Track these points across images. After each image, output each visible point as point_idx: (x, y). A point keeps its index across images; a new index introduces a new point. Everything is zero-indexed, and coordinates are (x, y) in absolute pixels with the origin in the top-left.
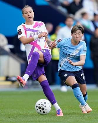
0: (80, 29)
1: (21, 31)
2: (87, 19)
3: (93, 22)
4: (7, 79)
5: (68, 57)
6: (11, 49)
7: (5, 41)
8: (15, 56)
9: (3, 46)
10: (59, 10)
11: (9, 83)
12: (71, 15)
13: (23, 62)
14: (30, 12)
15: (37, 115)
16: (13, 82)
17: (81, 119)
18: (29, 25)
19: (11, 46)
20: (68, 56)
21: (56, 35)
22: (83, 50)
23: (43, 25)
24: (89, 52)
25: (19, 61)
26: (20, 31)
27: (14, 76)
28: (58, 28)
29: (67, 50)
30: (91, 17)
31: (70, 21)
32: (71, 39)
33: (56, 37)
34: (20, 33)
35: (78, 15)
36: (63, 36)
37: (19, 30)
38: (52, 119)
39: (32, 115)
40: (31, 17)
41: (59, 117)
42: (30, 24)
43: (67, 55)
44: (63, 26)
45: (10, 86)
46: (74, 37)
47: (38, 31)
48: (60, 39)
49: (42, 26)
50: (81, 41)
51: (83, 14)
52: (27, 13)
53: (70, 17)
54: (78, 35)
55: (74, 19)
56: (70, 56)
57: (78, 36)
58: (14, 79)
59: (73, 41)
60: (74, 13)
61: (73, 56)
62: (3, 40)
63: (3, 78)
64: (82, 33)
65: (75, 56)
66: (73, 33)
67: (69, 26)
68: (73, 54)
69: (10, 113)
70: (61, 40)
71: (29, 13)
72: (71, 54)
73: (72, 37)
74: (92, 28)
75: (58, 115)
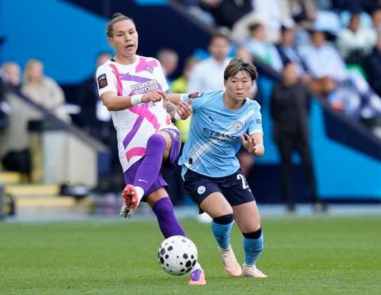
0: (245, 69)
1: (105, 79)
2: (262, 39)
3: (279, 47)
4: (64, 190)
5: (214, 141)
6: (73, 116)
7: (59, 96)
8: (83, 134)
9: (53, 109)
10: (193, 17)
11: (68, 202)
12: (224, 30)
13: (102, 148)
14: (131, 33)
15: (138, 283)
16: (79, 198)
17: (250, 291)
18: (126, 64)
19: (74, 109)
20: (215, 138)
21: (187, 80)
22: (257, 120)
23: (157, 66)
24: (269, 123)
25: (92, 146)
26: (103, 78)
27: (81, 185)
28: (191, 61)
29: (214, 122)
30: (274, 35)
31: (220, 45)
32: (222, 93)
33: (187, 84)
34: (104, 83)
35: (241, 29)
36: (203, 84)
37: (102, 76)
38: (176, 291)
39: (125, 282)
40: (132, 46)
41: (194, 286)
42: (128, 62)
43: (214, 135)
44: (203, 59)
45: (71, 210)
46: (230, 89)
47: (150, 80)
48: (198, 93)
49: (155, 69)
50: (248, 99)
51: (254, 28)
52: (122, 34)
53: (222, 36)
54: (240, 85)
55: (230, 41)
56: (221, 138)
57: (240, 87)
58: (80, 191)
59: (227, 99)
60: (230, 25)
61: (228, 136)
62: (52, 94)
63: (54, 189)
64: (250, 79)
65: (233, 137)
66: (229, 79)
67: (219, 58)
68: (227, 131)
69: (69, 278)
70: (199, 95)
71: (127, 34)
72: (222, 132)
73: (224, 89)
74: (276, 63)
75: (192, 282)
